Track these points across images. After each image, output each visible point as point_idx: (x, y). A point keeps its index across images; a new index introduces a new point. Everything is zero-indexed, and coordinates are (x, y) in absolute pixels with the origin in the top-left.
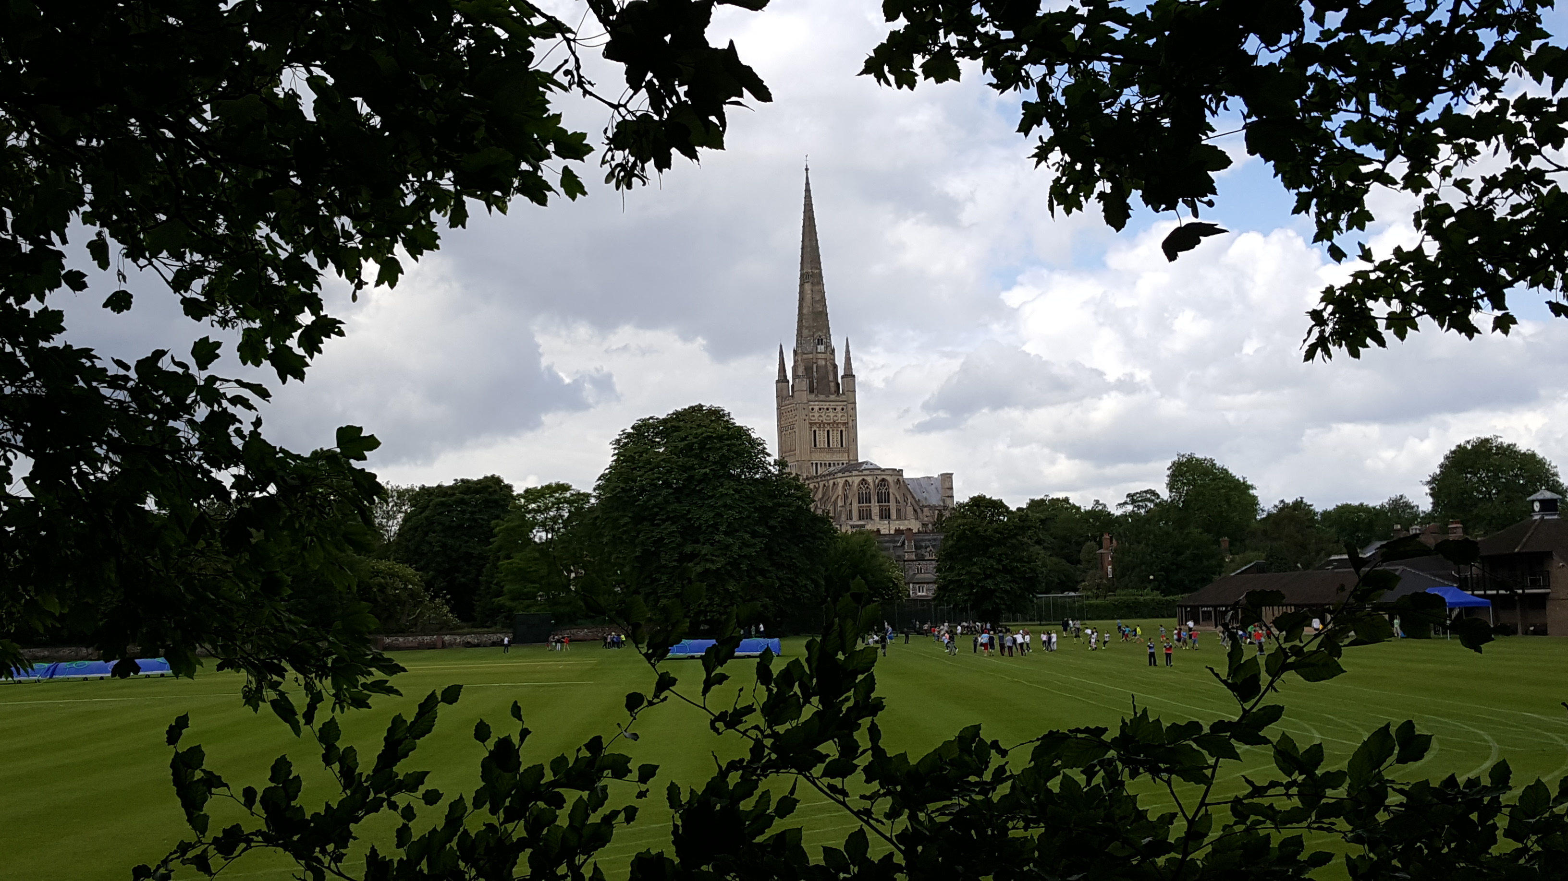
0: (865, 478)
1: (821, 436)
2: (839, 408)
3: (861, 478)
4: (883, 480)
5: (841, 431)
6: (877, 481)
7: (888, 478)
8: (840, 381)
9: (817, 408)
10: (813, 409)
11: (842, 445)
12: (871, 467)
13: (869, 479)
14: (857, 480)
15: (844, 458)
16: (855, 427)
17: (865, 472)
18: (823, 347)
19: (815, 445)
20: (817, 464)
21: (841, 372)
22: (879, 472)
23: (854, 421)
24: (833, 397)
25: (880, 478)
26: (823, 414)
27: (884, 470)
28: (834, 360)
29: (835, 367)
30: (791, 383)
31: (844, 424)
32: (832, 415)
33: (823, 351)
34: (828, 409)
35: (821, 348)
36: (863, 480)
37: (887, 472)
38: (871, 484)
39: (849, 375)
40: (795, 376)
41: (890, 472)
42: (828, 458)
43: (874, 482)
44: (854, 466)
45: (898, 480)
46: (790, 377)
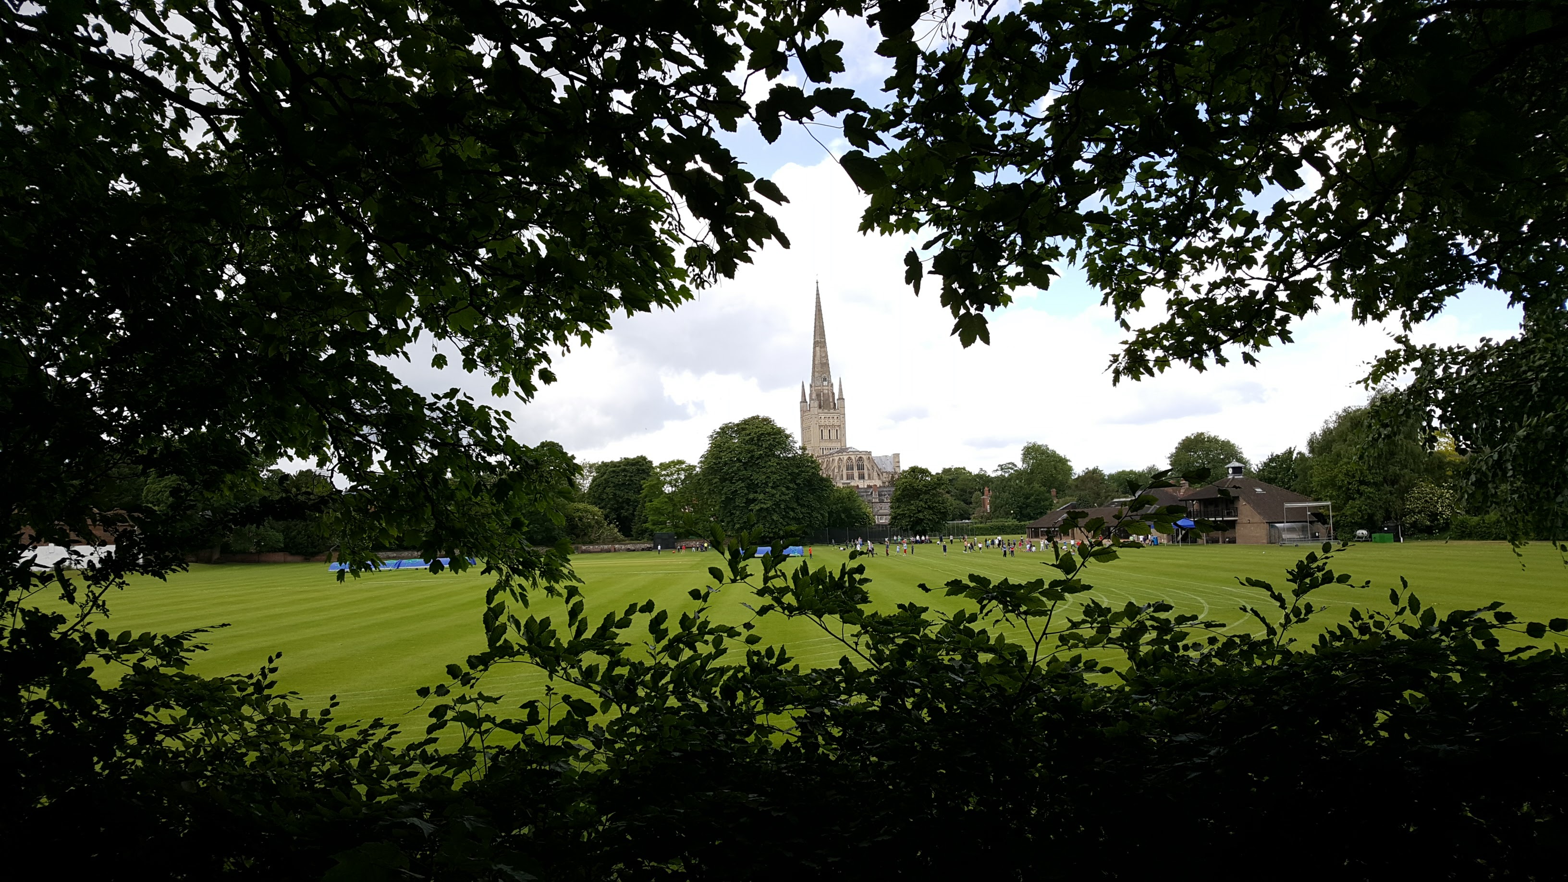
0: (850, 456)
1: (826, 433)
2: (836, 417)
3: (848, 456)
4: (860, 457)
5: (837, 430)
6: (857, 458)
7: (863, 456)
8: (836, 402)
9: (823, 417)
10: (821, 417)
11: (837, 438)
12: (852, 450)
13: (853, 457)
14: (846, 458)
15: (838, 445)
16: (844, 428)
17: (850, 453)
19: (822, 438)
20: (823, 449)
21: (836, 397)
22: (858, 453)
23: (844, 424)
24: (832, 411)
25: (858, 456)
26: (826, 420)
27: (861, 452)
28: (833, 390)
29: (833, 394)
30: (808, 403)
31: (839, 426)
32: (832, 421)
33: (827, 385)
34: (829, 417)
35: (825, 383)
38: (854, 460)
39: (841, 399)
40: (811, 399)
41: (864, 453)
42: (830, 445)
43: (855, 458)
44: (844, 450)
45: (869, 457)
46: (808, 399)
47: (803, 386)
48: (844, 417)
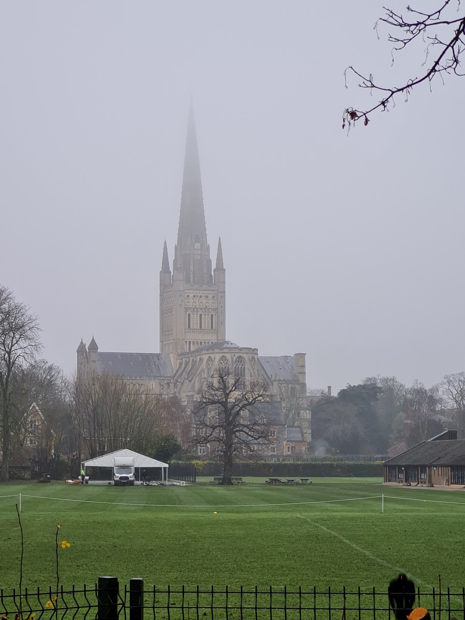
0: (225, 355)
1: (195, 320)
2: (210, 296)
3: (221, 355)
4: (240, 357)
5: (212, 315)
6: (235, 358)
7: (244, 356)
8: (213, 274)
9: (191, 295)
10: (188, 296)
11: (212, 327)
12: (231, 346)
13: (229, 356)
14: (218, 357)
15: (212, 338)
16: (223, 312)
17: (225, 351)
18: (199, 244)
19: (189, 326)
20: (190, 342)
21: (214, 266)
22: (237, 351)
23: (223, 307)
24: (205, 287)
25: (237, 355)
26: (197, 301)
27: (241, 349)
28: (209, 255)
29: (210, 261)
30: (172, 274)
31: (215, 309)
32: (204, 301)
33: (199, 247)
34: (201, 297)
35: (198, 246)
36: (224, 356)
37: (243, 351)
38: (230, 360)
39: (220, 269)
40: (175, 268)
41: (246, 351)
42: (200, 337)
43: (232, 359)
44: (220, 345)
45: (253, 358)
46: (171, 269)
47: (165, 249)
48: (223, 297)
